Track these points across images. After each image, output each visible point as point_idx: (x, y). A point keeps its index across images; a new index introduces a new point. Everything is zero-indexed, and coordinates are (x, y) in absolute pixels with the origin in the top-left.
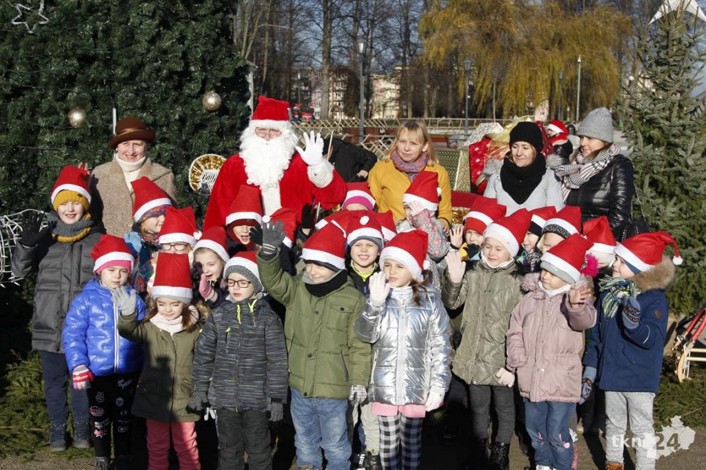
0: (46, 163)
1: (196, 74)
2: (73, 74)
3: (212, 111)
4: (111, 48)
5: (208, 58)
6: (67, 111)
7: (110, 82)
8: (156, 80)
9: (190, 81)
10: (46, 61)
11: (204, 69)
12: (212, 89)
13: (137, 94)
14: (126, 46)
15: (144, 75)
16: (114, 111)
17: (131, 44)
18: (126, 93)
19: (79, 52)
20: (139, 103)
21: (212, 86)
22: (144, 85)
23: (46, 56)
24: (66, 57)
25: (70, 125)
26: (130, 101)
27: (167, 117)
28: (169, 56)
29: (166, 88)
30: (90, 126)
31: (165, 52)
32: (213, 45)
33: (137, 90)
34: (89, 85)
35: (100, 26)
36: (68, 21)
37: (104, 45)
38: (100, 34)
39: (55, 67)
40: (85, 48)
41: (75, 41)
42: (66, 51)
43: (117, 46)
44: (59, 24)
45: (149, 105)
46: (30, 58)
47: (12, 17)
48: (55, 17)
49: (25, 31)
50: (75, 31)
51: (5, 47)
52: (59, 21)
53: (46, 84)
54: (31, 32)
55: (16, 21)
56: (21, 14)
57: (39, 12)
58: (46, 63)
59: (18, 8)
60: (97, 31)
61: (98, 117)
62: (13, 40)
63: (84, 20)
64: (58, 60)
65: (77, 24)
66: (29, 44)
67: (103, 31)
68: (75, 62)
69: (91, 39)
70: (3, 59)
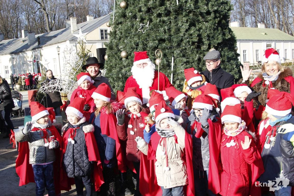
1: (206, 42)
2: (156, 46)
4: (170, 36)
5: (211, 35)
6: (155, 59)
7: (170, 48)
8: (188, 45)
9: (203, 45)
10: (148, 42)
11: (209, 40)
12: (213, 47)
13: (181, 52)
14: (176, 34)
15: (184, 45)
16: (173, 58)
17: (179, 33)
18: (177, 52)
19: (158, 38)
20: (181, 54)
21: (212, 46)
22: (184, 48)
23: (148, 41)
24: (154, 40)
26: (179, 54)
27: (193, 59)
28: (193, 36)
29: (193, 48)
30: (162, 64)
31: (191, 35)
32: (213, 30)
33: (181, 50)
34: (163, 49)
35: (166, 28)
36: (156, 27)
37: (167, 34)
38: (167, 31)
39: (151, 44)
40: (161, 36)
41: (158, 34)
42: (154, 38)
43: (172, 34)
44: (152, 29)
45: (187, 55)
46: (143, 42)
47: (138, 28)
48: (150, 26)
49: (142, 33)
50: (158, 30)
51: (136, 39)
52: (152, 28)
53: (149, 51)
54: (144, 33)
55: (139, 30)
56: (141, 27)
57: (147, 26)
58: (148, 43)
59: (141, 25)
60: (165, 30)
61: (165, 61)
62: (139, 36)
63: (162, 26)
64: (151, 42)
65: (159, 28)
66: (142, 37)
67: (167, 29)
68: (157, 42)
69: (163, 33)
70: (134, 43)
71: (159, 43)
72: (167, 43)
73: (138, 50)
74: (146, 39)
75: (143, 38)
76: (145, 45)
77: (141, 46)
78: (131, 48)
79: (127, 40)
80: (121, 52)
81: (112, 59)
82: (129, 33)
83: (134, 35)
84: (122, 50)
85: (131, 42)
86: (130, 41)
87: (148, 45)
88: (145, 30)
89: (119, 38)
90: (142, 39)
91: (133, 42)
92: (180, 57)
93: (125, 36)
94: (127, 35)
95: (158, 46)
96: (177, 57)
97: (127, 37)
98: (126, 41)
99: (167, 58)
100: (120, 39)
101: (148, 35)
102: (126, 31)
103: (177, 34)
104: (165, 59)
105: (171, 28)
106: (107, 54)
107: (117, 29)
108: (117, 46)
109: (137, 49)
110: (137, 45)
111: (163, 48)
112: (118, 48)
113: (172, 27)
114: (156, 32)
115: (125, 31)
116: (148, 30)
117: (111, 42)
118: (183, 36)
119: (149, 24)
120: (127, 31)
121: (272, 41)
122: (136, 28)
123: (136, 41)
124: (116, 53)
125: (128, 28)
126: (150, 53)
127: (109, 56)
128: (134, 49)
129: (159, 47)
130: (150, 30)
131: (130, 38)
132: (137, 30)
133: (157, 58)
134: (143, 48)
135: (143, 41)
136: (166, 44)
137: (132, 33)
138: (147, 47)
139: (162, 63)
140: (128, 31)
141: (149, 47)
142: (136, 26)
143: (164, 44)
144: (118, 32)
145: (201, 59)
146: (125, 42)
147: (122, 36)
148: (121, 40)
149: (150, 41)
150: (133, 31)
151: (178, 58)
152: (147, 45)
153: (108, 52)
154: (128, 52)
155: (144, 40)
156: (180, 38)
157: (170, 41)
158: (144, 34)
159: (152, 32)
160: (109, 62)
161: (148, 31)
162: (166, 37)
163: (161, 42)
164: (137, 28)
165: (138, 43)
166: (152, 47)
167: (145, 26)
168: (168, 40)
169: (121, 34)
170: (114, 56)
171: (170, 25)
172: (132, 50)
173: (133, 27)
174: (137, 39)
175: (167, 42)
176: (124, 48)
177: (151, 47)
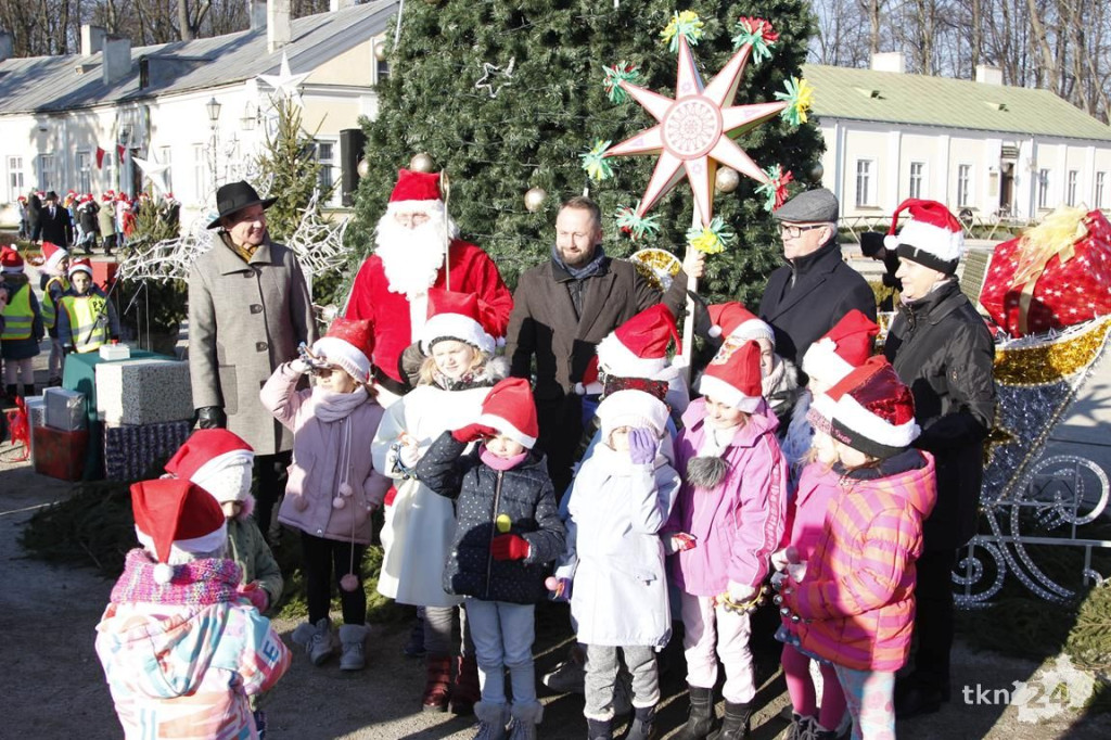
0: (501, 254)
2: (532, 146)
3: (727, 193)
4: (583, 113)
6: (524, 191)
10: (504, 130)
13: (616, 171)
14: (604, 109)
17: (612, 107)
19: (541, 118)
20: (616, 180)
22: (626, 158)
23: (504, 125)
24: (526, 125)
25: (526, 209)
26: (607, 179)
30: (546, 210)
33: (618, 164)
34: (555, 159)
35: (571, 84)
36: (535, 80)
37: (573, 108)
38: (572, 95)
39: (513, 137)
40: (550, 113)
41: (540, 105)
42: (526, 117)
43: (590, 109)
44: (521, 85)
45: (636, 184)
46: (488, 128)
47: (476, 79)
48: (517, 76)
49: (488, 95)
50: (544, 92)
51: (465, 115)
52: (522, 81)
53: (506, 159)
54: (493, 96)
55: (480, 83)
56: (487, 75)
57: (507, 72)
58: (505, 133)
59: (485, 69)
60: (568, 91)
61: (558, 199)
62: (477, 106)
63: (556, 79)
64: (516, 129)
65: (547, 83)
66: (487, 111)
67: (575, 91)
68: (534, 131)
69: (561, 102)
70: (459, 129)
71: (543, 137)
72: (572, 138)
73: (470, 155)
74: (500, 118)
75: (487, 115)
76: (494, 140)
77: (479, 140)
78: (448, 146)
79: (434, 114)
80: (414, 154)
81: (381, 176)
82: (444, 94)
83: (463, 102)
84: (417, 147)
85: (447, 123)
86: (445, 119)
87: (505, 140)
88: (499, 85)
89: (408, 106)
90: (484, 117)
91: (453, 126)
92: (611, 189)
93: (430, 101)
94: (439, 98)
95: (537, 146)
96: (602, 190)
97: (436, 105)
98: (431, 119)
99: (568, 188)
100: (413, 110)
101: (508, 106)
102: (435, 83)
103: (607, 109)
104: (557, 193)
105: (586, 88)
106: (366, 157)
107: (406, 75)
108: (401, 132)
109: (466, 148)
110: (469, 137)
111: (555, 153)
112: (405, 142)
113: (594, 84)
114: (535, 96)
115: (431, 85)
116: (507, 87)
117: (383, 117)
118: (625, 119)
119: (516, 67)
120: (438, 86)
121: (1023, 135)
122: (469, 78)
123: (466, 121)
124: (396, 159)
125: (442, 76)
126: (507, 169)
127: (372, 166)
128: (457, 149)
129: (542, 148)
130: (517, 87)
131: (447, 110)
132: (470, 82)
133: (532, 187)
134: (486, 150)
135: (489, 124)
136: (567, 139)
137: (453, 92)
138: (501, 145)
139: (546, 206)
140: (440, 84)
141: (509, 146)
142: (471, 69)
143: (561, 141)
144: (408, 85)
145: (684, 201)
146: (430, 122)
147: (420, 99)
148: (416, 115)
149: (514, 126)
150: (459, 84)
151: (604, 193)
152: (502, 139)
153: (370, 152)
154: (435, 159)
155: (492, 122)
156: (616, 125)
157: (582, 133)
158: (495, 99)
159: (520, 95)
160: (370, 187)
161: (509, 91)
162: (568, 115)
163: (550, 132)
164: (473, 77)
165: (473, 129)
166: (517, 146)
167: (499, 71)
168: (573, 127)
169: (419, 92)
170: (389, 167)
171: (587, 76)
172: (451, 154)
173: (458, 72)
174: (468, 116)
175: (571, 135)
176: (423, 142)
177: (515, 149)
